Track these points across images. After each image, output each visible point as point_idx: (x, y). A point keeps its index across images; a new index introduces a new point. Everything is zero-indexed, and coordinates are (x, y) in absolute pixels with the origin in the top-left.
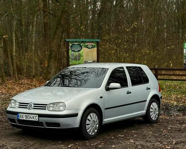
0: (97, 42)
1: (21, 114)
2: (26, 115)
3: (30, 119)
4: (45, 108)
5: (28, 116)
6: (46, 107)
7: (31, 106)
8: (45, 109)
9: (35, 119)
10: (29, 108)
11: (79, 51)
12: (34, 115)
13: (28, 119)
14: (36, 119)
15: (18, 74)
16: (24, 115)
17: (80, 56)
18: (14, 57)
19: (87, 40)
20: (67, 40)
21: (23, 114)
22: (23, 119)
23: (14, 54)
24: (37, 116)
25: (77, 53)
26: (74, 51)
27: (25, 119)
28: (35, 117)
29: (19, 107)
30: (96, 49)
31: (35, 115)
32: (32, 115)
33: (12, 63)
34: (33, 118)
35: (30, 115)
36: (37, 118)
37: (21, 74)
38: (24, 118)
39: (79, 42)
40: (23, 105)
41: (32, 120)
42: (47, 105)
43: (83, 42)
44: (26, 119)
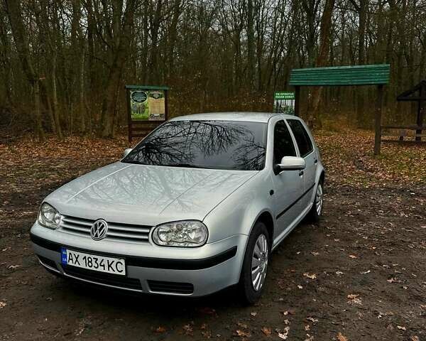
0: (165, 91)
1: (72, 252)
2: (88, 256)
3: (100, 269)
4: (146, 237)
5: (94, 261)
6: (147, 234)
7: (100, 230)
8: (147, 240)
9: (115, 269)
10: (96, 236)
11: (143, 101)
12: (111, 260)
13: (93, 268)
14: (120, 269)
15: (62, 130)
16: (82, 255)
17: (144, 107)
18: (56, 108)
19: (152, 88)
20: (127, 87)
21: (77, 254)
22: (77, 265)
23: (56, 103)
24: (123, 261)
25: (140, 104)
26: (136, 101)
27: (85, 267)
28: (115, 264)
29: (64, 228)
30: (163, 99)
31: (116, 260)
32: (106, 259)
33: (54, 115)
34: (109, 266)
35: (100, 258)
36: (122, 267)
37: (66, 129)
38: (82, 265)
39: (142, 89)
40: (76, 224)
41: (106, 271)
42: (149, 227)
43: (147, 90)
44: (88, 268)
